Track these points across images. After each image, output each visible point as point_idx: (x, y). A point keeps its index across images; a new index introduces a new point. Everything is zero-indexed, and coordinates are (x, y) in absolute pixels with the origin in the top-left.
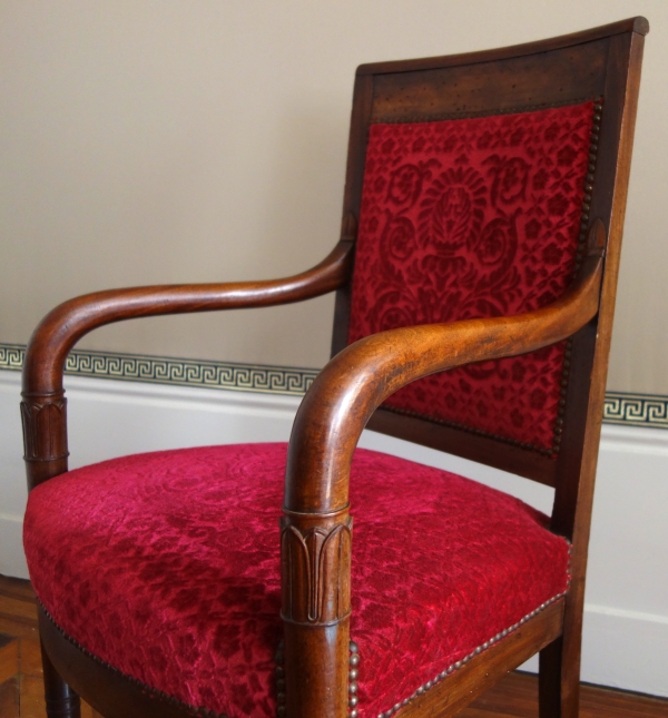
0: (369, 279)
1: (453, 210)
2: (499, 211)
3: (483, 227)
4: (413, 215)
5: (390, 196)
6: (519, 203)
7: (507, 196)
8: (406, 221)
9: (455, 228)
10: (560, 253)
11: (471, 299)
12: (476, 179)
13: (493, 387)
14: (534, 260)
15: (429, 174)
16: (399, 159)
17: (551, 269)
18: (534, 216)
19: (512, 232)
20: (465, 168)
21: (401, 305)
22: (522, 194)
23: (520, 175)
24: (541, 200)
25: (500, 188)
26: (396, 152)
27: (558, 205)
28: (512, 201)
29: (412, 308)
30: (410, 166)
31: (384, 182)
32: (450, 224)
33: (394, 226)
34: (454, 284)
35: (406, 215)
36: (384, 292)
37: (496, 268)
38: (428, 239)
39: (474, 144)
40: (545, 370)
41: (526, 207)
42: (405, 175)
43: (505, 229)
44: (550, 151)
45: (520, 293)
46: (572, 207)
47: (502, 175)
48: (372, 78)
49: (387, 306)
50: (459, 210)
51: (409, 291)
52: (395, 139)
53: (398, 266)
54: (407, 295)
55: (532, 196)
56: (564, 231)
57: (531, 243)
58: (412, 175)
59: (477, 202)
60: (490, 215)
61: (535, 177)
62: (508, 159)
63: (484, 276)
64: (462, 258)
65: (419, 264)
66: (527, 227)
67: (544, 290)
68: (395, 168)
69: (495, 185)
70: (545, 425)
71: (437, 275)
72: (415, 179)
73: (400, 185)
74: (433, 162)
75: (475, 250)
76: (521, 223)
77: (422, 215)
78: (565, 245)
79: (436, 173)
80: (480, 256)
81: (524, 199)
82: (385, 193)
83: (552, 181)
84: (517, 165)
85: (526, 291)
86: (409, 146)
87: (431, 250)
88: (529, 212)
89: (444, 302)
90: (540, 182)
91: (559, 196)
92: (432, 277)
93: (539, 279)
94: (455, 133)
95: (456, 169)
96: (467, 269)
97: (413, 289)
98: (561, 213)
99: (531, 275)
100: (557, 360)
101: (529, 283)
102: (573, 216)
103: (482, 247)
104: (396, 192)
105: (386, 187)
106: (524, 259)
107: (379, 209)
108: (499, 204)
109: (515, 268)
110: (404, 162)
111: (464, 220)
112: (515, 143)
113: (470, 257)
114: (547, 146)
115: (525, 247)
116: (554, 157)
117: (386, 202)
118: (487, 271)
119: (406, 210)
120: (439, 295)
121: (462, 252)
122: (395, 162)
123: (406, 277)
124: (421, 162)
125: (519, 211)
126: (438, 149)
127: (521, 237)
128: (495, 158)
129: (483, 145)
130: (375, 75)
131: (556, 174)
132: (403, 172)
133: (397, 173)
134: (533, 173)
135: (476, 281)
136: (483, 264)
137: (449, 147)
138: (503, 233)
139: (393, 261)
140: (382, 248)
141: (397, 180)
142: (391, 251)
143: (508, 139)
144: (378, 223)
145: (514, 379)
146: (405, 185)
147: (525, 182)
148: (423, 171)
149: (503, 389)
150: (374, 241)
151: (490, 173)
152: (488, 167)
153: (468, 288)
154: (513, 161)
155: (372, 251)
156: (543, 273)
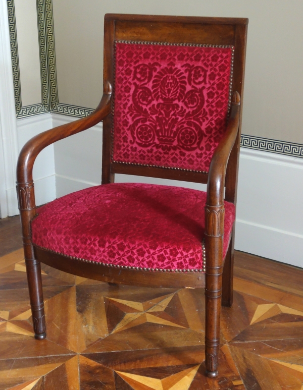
0: (128, 113)
1: (169, 85)
2: (193, 87)
3: (185, 93)
4: (150, 85)
5: (135, 77)
6: (203, 85)
7: (197, 81)
8: (146, 88)
9: (172, 92)
10: (223, 103)
11: (183, 121)
12: (179, 73)
13: (197, 153)
14: (212, 106)
15: (155, 70)
16: (138, 61)
17: (219, 110)
18: (211, 90)
19: (202, 95)
20: (173, 68)
21: (148, 123)
22: (204, 81)
23: (202, 73)
24: (213, 84)
25: (192, 77)
26: (135, 58)
27: (221, 86)
28: (200, 83)
29: (154, 124)
30: (145, 65)
31: (131, 71)
32: (169, 91)
33: (140, 90)
34: (174, 114)
35: (146, 86)
36: (137, 118)
37: (195, 109)
38: (159, 96)
39: (176, 57)
41: (208, 86)
42: (142, 69)
43: (198, 94)
44: (216, 66)
45: (207, 119)
46: (226, 87)
47: (193, 72)
48: (114, 23)
49: (140, 124)
50: (173, 85)
51: (151, 117)
52: (133, 52)
53: (144, 107)
54: (151, 119)
55: (209, 82)
56: (223, 96)
57: (210, 100)
58: (146, 69)
59: (181, 82)
60: (189, 88)
61: (209, 75)
62: (195, 66)
63: (189, 112)
64: (177, 105)
65: (156, 107)
66: (208, 94)
67: (217, 117)
68: (137, 65)
69: (190, 75)
71: (164, 111)
72: (148, 70)
73: (140, 73)
74: (156, 64)
75: (182, 102)
76: (205, 92)
77: (153, 87)
78: (224, 101)
79: (158, 69)
80: (186, 104)
81: (206, 83)
82: (132, 75)
83: (217, 77)
84: (199, 69)
85: (209, 118)
86: (142, 55)
87: (161, 101)
88: (209, 88)
89: (170, 122)
90: (212, 77)
91: (221, 83)
92: (163, 112)
93: (215, 114)
94: (164, 51)
95: (169, 68)
96: (180, 109)
97: (154, 117)
98: (222, 89)
99: (211, 112)
101: (211, 115)
102: (226, 90)
103: (186, 101)
104: (139, 76)
105: (133, 73)
106: (208, 106)
107: (129, 83)
108: (193, 84)
109: (204, 110)
110: (140, 63)
111: (176, 89)
112: (197, 59)
113: (181, 104)
114: (214, 63)
115: (208, 101)
116: (217, 68)
117: (133, 80)
118: (191, 110)
119: (146, 84)
120: (167, 119)
121: (176, 102)
122: (135, 63)
123: (149, 112)
124: (150, 63)
125: (204, 88)
126: (158, 59)
127: (206, 98)
128: (187, 65)
129: (181, 58)
131: (219, 75)
132: (141, 67)
133: (138, 67)
134: (208, 73)
135: (185, 114)
136: (188, 107)
137: (163, 58)
138: (196, 95)
139: (141, 105)
140: (134, 100)
141: (138, 71)
142: (139, 100)
143: (193, 57)
144: (130, 89)
145: (206, 150)
146: (143, 73)
147: (205, 76)
148: (152, 68)
149: (201, 154)
150: (129, 96)
151: (186, 71)
152: (184, 68)
153: (181, 116)
154: (197, 67)
155: (128, 100)
156: (217, 111)
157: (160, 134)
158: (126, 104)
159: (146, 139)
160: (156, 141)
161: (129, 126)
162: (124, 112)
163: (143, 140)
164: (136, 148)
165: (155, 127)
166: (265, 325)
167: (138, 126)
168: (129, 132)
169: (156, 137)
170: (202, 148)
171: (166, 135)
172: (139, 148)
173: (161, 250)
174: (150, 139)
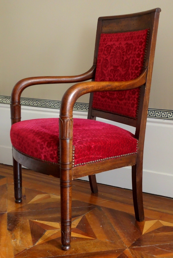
1: (117, 57)
2: (127, 57)
3: (124, 61)
5: (104, 53)
7: (129, 53)
8: (107, 60)
9: (118, 62)
10: (139, 68)
12: (123, 49)
14: (133, 70)
17: (136, 72)
18: (134, 58)
19: (129, 62)
20: (121, 46)
22: (131, 53)
23: (131, 48)
24: (135, 54)
25: (127, 51)
26: (106, 42)
27: (138, 56)
30: (109, 45)
31: (103, 50)
33: (104, 61)
34: (117, 76)
35: (107, 58)
37: (125, 72)
38: (112, 65)
39: (123, 40)
40: (135, 97)
41: (132, 56)
42: (108, 48)
43: (128, 62)
45: (130, 78)
46: (142, 56)
47: (128, 48)
48: (102, 22)
50: (119, 57)
51: (107, 79)
52: (106, 38)
53: (105, 72)
55: (133, 53)
57: (132, 65)
58: (109, 48)
59: (123, 55)
60: (125, 58)
61: (134, 48)
62: (129, 44)
63: (123, 74)
64: (119, 70)
65: (109, 71)
68: (106, 46)
70: (134, 112)
72: (110, 49)
74: (114, 44)
76: (131, 60)
77: (111, 58)
78: (140, 66)
79: (114, 47)
82: (103, 53)
83: (138, 49)
84: (131, 45)
86: (109, 40)
87: (112, 68)
88: (132, 58)
91: (139, 53)
92: (112, 75)
93: (134, 74)
94: (119, 36)
95: (119, 46)
96: (120, 72)
98: (139, 58)
99: (132, 73)
100: (137, 95)
101: (132, 76)
102: (142, 58)
103: (123, 67)
104: (105, 52)
106: (131, 69)
107: (101, 57)
108: (127, 55)
109: (129, 72)
110: (108, 44)
111: (120, 60)
112: (131, 39)
114: (137, 41)
116: (138, 43)
117: (103, 55)
121: (119, 68)
122: (106, 44)
123: (106, 75)
124: (111, 44)
126: (115, 41)
128: (127, 43)
129: (125, 40)
130: (102, 20)
131: (138, 47)
132: (107, 47)
135: (121, 76)
136: (123, 71)
137: (118, 40)
139: (103, 71)
140: (101, 68)
142: (103, 68)
144: (101, 61)
145: (128, 100)
146: (107, 50)
147: (132, 50)
148: (112, 47)
150: (100, 65)
152: (125, 46)
155: (99, 68)
158: (99, 70)
160: (108, 94)
163: (103, 94)
164: (100, 99)
166: (153, 234)
170: (126, 98)
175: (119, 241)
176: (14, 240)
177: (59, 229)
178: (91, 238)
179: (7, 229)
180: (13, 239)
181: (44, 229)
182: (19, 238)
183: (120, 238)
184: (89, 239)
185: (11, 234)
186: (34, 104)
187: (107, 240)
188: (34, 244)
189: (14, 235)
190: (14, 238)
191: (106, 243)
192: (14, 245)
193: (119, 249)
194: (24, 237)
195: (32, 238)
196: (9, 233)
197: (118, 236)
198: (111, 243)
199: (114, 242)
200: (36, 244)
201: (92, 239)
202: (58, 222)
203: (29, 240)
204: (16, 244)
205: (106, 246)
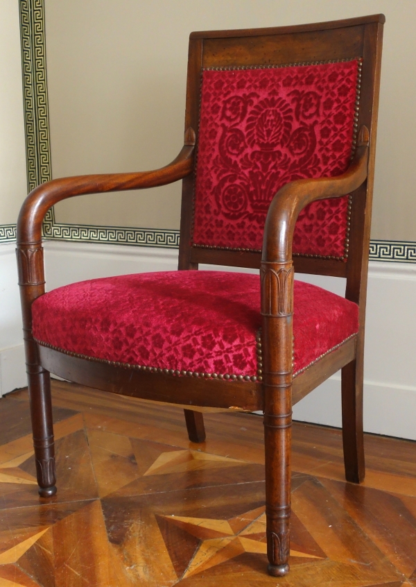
0: (212, 168)
1: (270, 124)
2: (302, 123)
3: (291, 133)
4: (243, 126)
5: (224, 116)
6: (314, 118)
7: (307, 114)
8: (238, 131)
9: (272, 133)
10: (343, 145)
11: (287, 175)
12: (284, 104)
13: (305, 225)
14: (327, 150)
15: (252, 102)
16: (229, 93)
17: (338, 155)
18: (326, 125)
19: (313, 135)
20: (276, 98)
21: (238, 182)
22: (317, 113)
23: (314, 101)
24: (329, 116)
25: (301, 109)
26: (225, 89)
27: (340, 118)
28: (311, 116)
29: (246, 184)
30: (237, 97)
31: (219, 107)
32: (269, 132)
33: (229, 134)
34: (274, 167)
35: (238, 127)
36: (224, 175)
37: (303, 155)
38: (254, 141)
39: (280, 83)
40: (337, 212)
41: (322, 118)
42: (234, 103)
43: (307, 133)
44: (333, 88)
45: (320, 169)
46: (348, 119)
47: (302, 102)
48: (201, 43)
49: (227, 184)
50: (274, 123)
51: (243, 173)
52: (224, 81)
53: (234, 158)
54: (242, 176)
55: (324, 113)
56: (344, 133)
57: (325, 140)
58: (239, 103)
59: (285, 118)
60: (296, 125)
61: (325, 103)
62: (305, 92)
63: (295, 161)
64: (279, 152)
65: (249, 157)
66: (321, 132)
67: (334, 167)
68: (227, 98)
69: (298, 107)
71: (261, 162)
72: (241, 105)
73: (231, 109)
74: (253, 94)
75: (287, 147)
76: (317, 129)
77: (247, 128)
78: (345, 141)
79: (256, 101)
80: (291, 150)
81: (318, 116)
82: (220, 114)
83: (335, 105)
84: (311, 96)
85: (323, 168)
86: (235, 85)
87: (257, 148)
88: (322, 123)
89: (268, 178)
90: (328, 105)
91: (340, 113)
92: (259, 165)
93: (331, 161)
94: (266, 76)
95: (270, 99)
96: (282, 158)
97: (246, 172)
98: (342, 123)
99: (326, 159)
100: (344, 206)
101: (325, 163)
102: (349, 124)
103: (292, 145)
104: (228, 113)
105: (221, 110)
106: (320, 150)
107: (216, 124)
108: (301, 119)
109: (316, 156)
110: (232, 95)
111: (278, 128)
112: (309, 82)
113: (284, 151)
114: (331, 85)
115: (321, 143)
116: (336, 91)
117: (221, 120)
118: (297, 158)
119: (237, 124)
120: (264, 174)
121: (278, 148)
122: (225, 95)
123: (240, 165)
124: (244, 95)
125: (316, 122)
126: (256, 87)
127: (318, 138)
128: (296, 92)
129: (287, 84)
130: (205, 39)
131: (338, 101)
132: (232, 101)
133: (228, 101)
134: (323, 100)
135: (289, 165)
136: (293, 154)
137: (263, 85)
138: (305, 135)
139: (229, 156)
140: (221, 148)
141: (228, 106)
142: (228, 150)
143: (304, 81)
144: (216, 133)
145: (318, 218)
146: (234, 109)
147: (318, 106)
148: (247, 100)
149: (311, 225)
150: (214, 144)
151: (293, 101)
152: (291, 97)
153: (284, 169)
154: (309, 93)
155: (213, 150)
156: (333, 156)
157: (255, 198)
158: (211, 155)
159: (236, 206)
160: (250, 210)
161: (212, 188)
162: (207, 169)
163: (232, 209)
164: (222, 221)
165: (248, 187)
167: (224, 188)
168: (212, 198)
169: (249, 203)
170: (312, 215)
171: (263, 198)
172: (227, 222)
173: (189, 337)
174: (240, 206)
175: (382, 561)
176: (131, 566)
177: (231, 536)
178: (313, 557)
179: (107, 539)
180: (127, 565)
181: (195, 538)
182: (141, 561)
183: (383, 555)
184: (308, 558)
185: (121, 551)
186: (148, 242)
187: (354, 562)
188: (179, 576)
189: (128, 554)
190: (130, 561)
191: (352, 567)
192: (134, 580)
193: (386, 582)
194: (152, 558)
195: (172, 560)
196: (116, 550)
197: (377, 549)
198: (365, 568)
199: (371, 565)
200: (185, 576)
201: (316, 560)
202: (224, 519)
203: (166, 565)
204: (137, 577)
205: (353, 575)
